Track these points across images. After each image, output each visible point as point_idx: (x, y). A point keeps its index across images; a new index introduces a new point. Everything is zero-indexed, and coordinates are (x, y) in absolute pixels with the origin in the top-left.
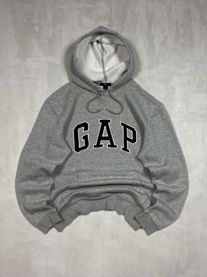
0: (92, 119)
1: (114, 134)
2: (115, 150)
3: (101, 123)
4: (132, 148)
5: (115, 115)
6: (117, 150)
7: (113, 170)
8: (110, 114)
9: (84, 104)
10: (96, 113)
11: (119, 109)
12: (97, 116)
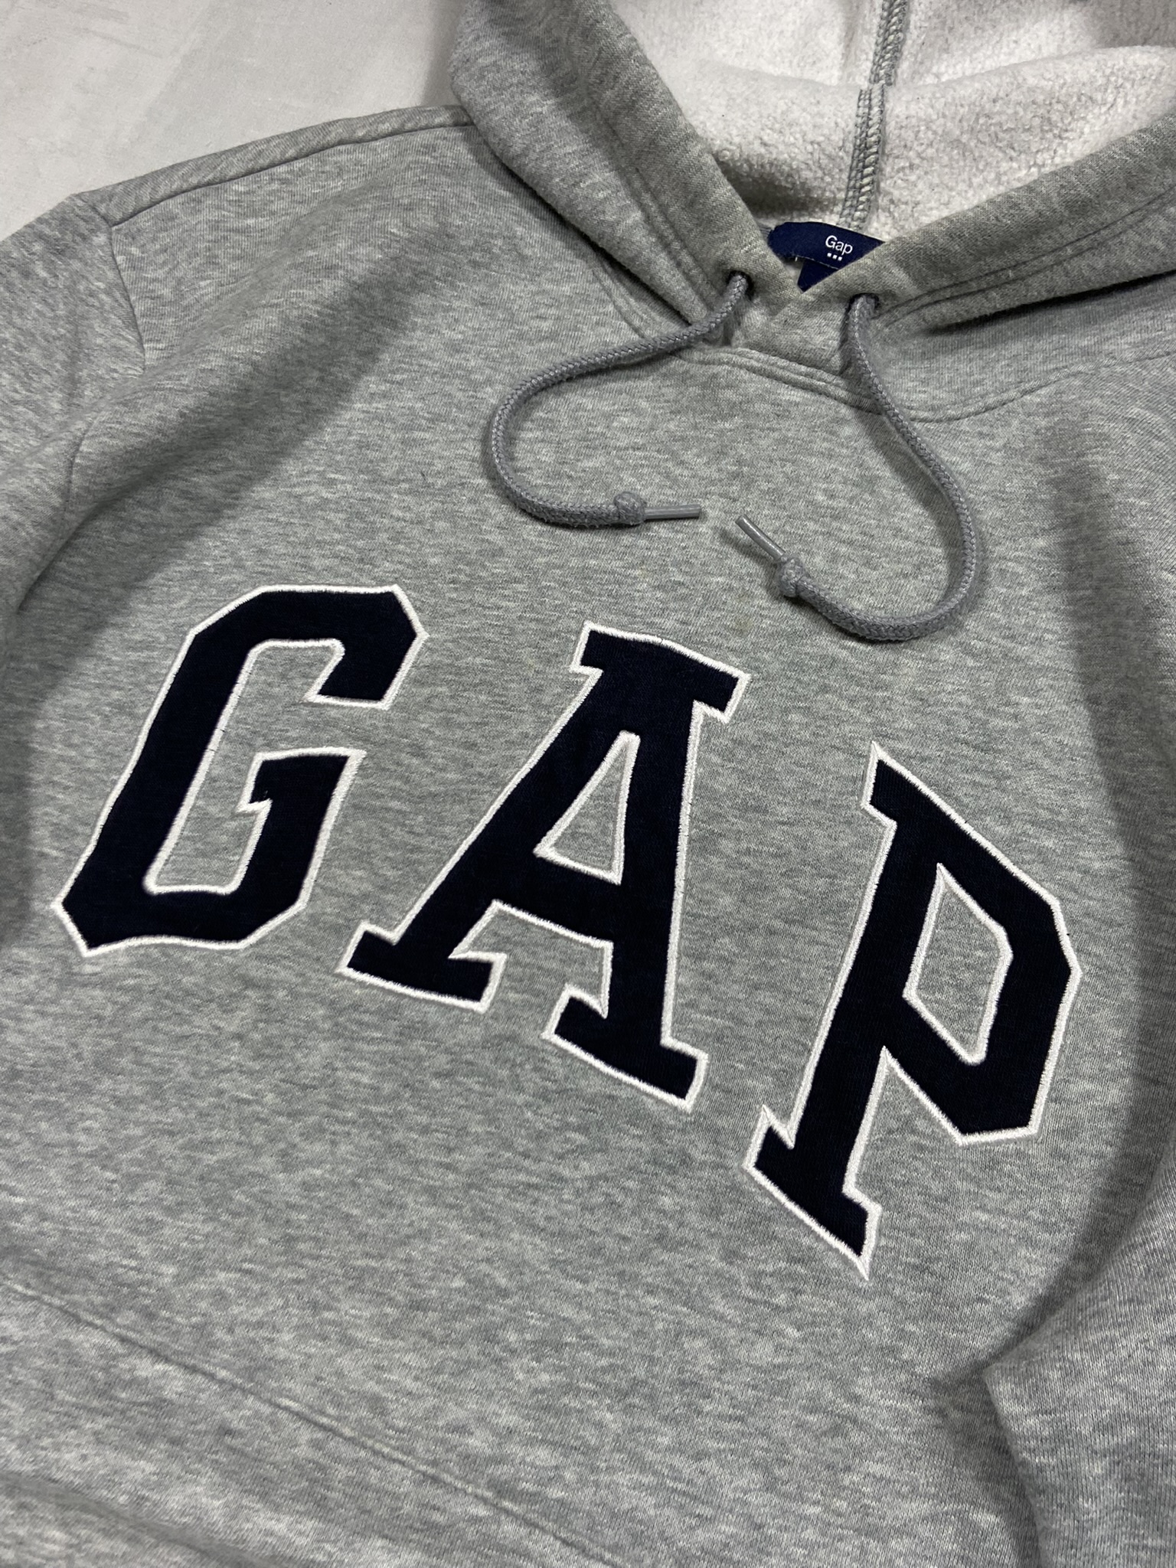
0: (490, 587)
1: (726, 885)
2: (638, 1116)
3: (594, 674)
4: (936, 1201)
5: (828, 644)
6: (674, 1140)
7: (478, 1442)
8: (761, 599)
9: (476, 386)
10: (582, 540)
11: (910, 586)
12: (584, 575)
